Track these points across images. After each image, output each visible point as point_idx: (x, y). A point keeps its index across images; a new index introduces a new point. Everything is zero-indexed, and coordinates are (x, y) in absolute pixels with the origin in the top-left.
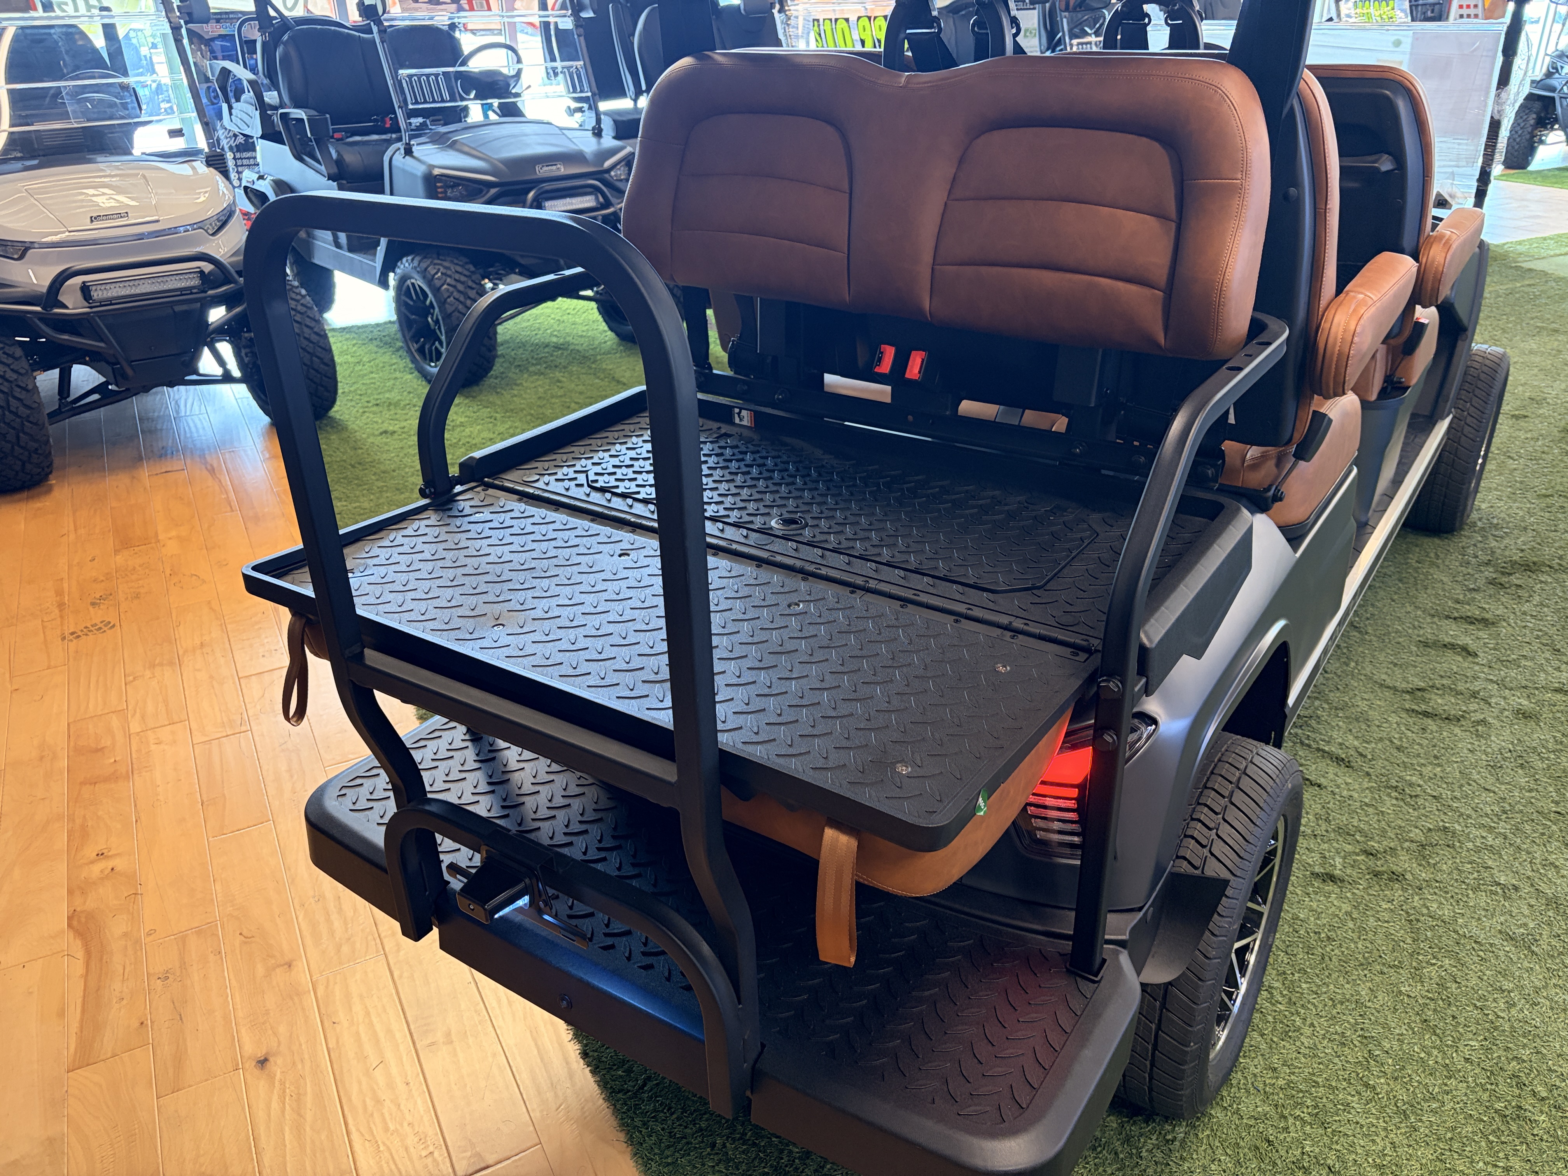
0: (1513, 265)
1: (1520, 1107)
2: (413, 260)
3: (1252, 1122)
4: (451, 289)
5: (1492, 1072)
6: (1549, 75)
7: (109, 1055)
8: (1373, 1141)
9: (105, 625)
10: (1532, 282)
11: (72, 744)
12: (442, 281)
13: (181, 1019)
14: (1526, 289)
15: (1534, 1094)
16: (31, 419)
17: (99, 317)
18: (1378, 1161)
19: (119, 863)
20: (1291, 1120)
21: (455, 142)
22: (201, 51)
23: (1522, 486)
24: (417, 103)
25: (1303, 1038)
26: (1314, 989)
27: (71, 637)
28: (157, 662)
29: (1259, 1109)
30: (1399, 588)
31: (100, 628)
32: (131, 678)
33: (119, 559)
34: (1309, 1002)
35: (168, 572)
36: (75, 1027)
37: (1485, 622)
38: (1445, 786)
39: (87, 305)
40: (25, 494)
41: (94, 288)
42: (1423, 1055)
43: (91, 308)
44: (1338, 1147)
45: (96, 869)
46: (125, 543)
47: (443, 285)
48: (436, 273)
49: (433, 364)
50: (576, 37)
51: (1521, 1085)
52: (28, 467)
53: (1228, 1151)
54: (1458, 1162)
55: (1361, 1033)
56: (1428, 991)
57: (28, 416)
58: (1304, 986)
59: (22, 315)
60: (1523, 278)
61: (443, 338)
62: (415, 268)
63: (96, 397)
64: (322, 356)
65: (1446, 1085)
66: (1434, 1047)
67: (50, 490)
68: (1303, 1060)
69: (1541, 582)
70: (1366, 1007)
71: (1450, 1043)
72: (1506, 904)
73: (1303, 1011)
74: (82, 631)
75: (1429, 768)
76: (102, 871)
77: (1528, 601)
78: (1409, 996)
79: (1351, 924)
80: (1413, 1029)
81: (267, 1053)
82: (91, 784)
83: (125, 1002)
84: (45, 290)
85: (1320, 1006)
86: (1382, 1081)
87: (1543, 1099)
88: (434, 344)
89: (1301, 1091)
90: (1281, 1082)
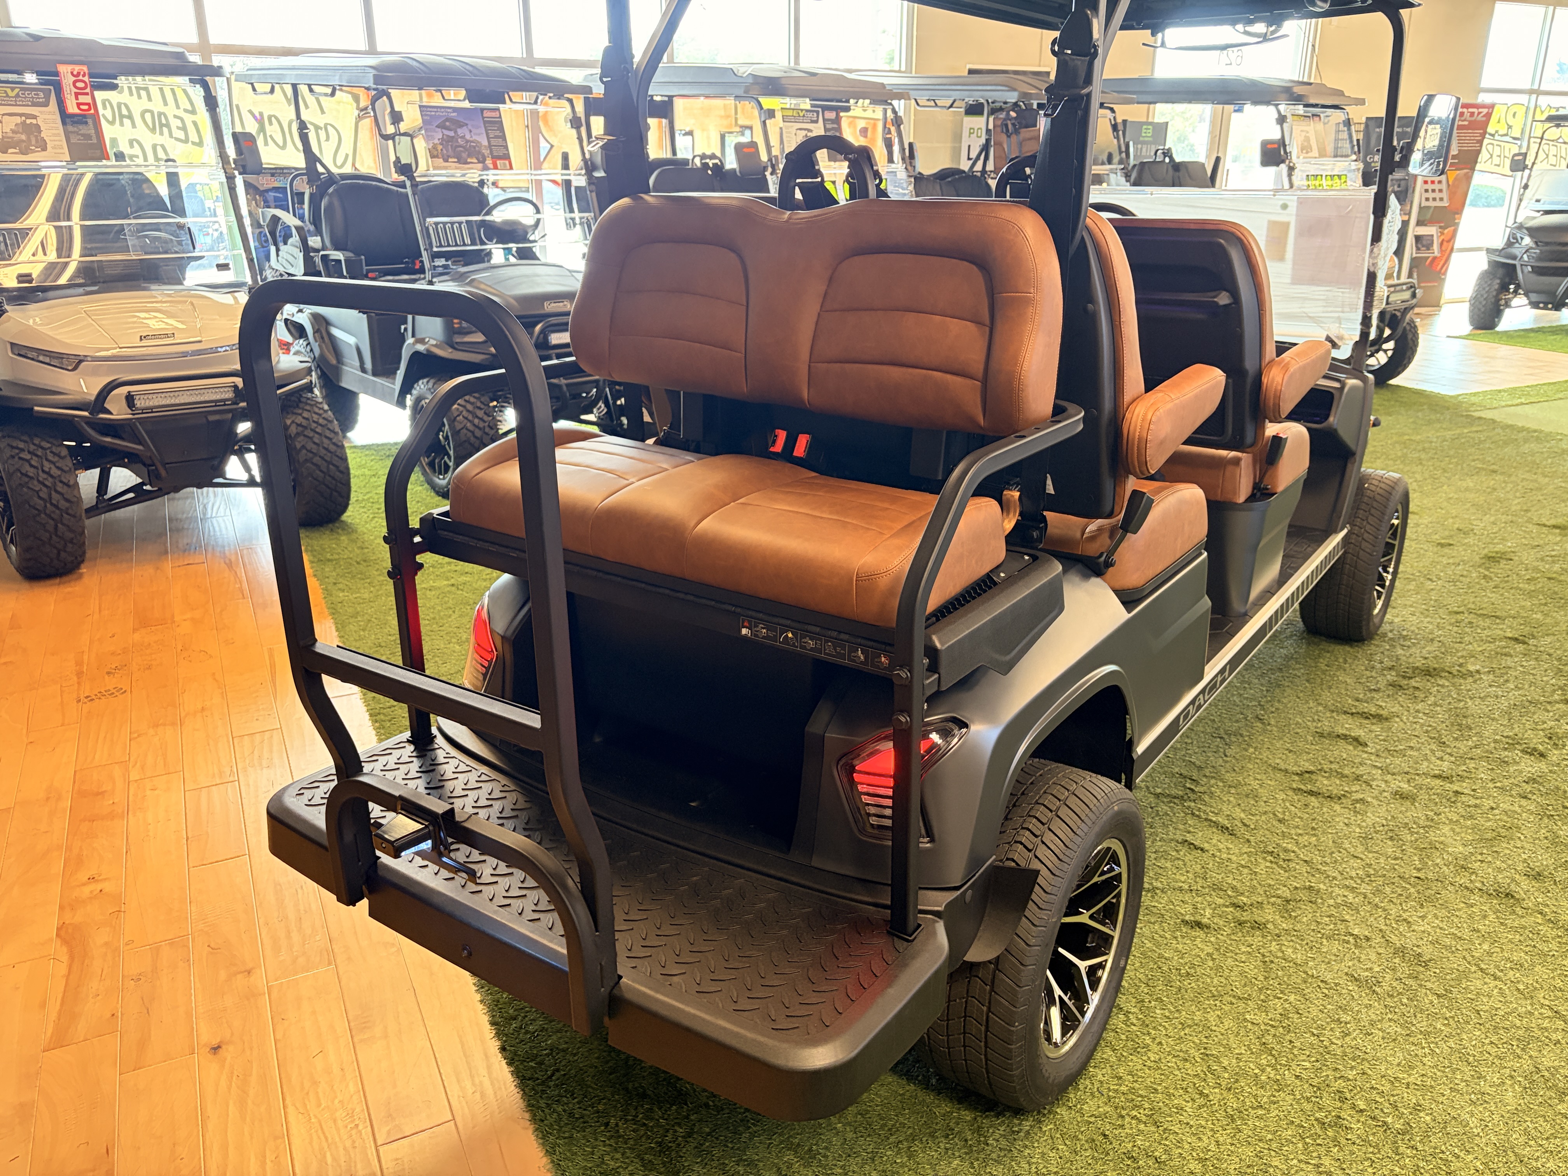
0: (1465, 414)
1: (1339, 1117)
2: (428, 382)
3: (1092, 1120)
4: (461, 408)
5: (1319, 1089)
6: (1509, 244)
7: (81, 1039)
8: (1200, 1139)
9: (117, 691)
10: (1480, 428)
11: (76, 787)
13: (148, 1013)
14: (1475, 435)
15: (1354, 1106)
16: (70, 511)
17: (140, 423)
18: (1202, 1155)
19: (107, 887)
20: (1127, 1119)
21: (473, 280)
22: (256, 200)
23: (1436, 604)
24: (441, 246)
25: (1150, 1054)
26: (1167, 1014)
27: (86, 700)
28: (160, 722)
29: (1101, 1110)
30: (1306, 687)
31: (113, 693)
32: (136, 735)
33: (137, 636)
35: (179, 648)
36: (54, 1016)
37: (1379, 718)
38: (1317, 853)
39: (131, 412)
40: (58, 580)
41: (138, 397)
42: (1257, 1071)
43: (133, 414)
44: (1167, 1143)
45: (87, 890)
46: (143, 622)
49: (441, 477)
50: (588, 192)
51: (1343, 1100)
52: (63, 554)
53: (1067, 1142)
54: (1274, 1159)
55: (1203, 1051)
56: (1271, 1020)
57: (67, 509)
58: (1158, 1011)
59: (70, 418)
60: (1472, 425)
61: (451, 453)
62: (430, 389)
63: (131, 495)
64: (338, 464)
65: (1274, 1096)
66: (1269, 1065)
67: (81, 576)
68: (1147, 1071)
69: (1438, 685)
70: (1211, 1030)
71: (1284, 1062)
72: (1356, 951)
73: (1153, 1032)
74: (96, 695)
75: (1306, 838)
76: (91, 892)
77: (1422, 701)
79: (1210, 963)
80: (1251, 1050)
81: (220, 1042)
82: (90, 821)
83: (100, 997)
84: (93, 398)
85: (1170, 1029)
86: (1217, 1090)
87: (1361, 1111)
88: (443, 458)
89: (1141, 1096)
90: (1123, 1088)
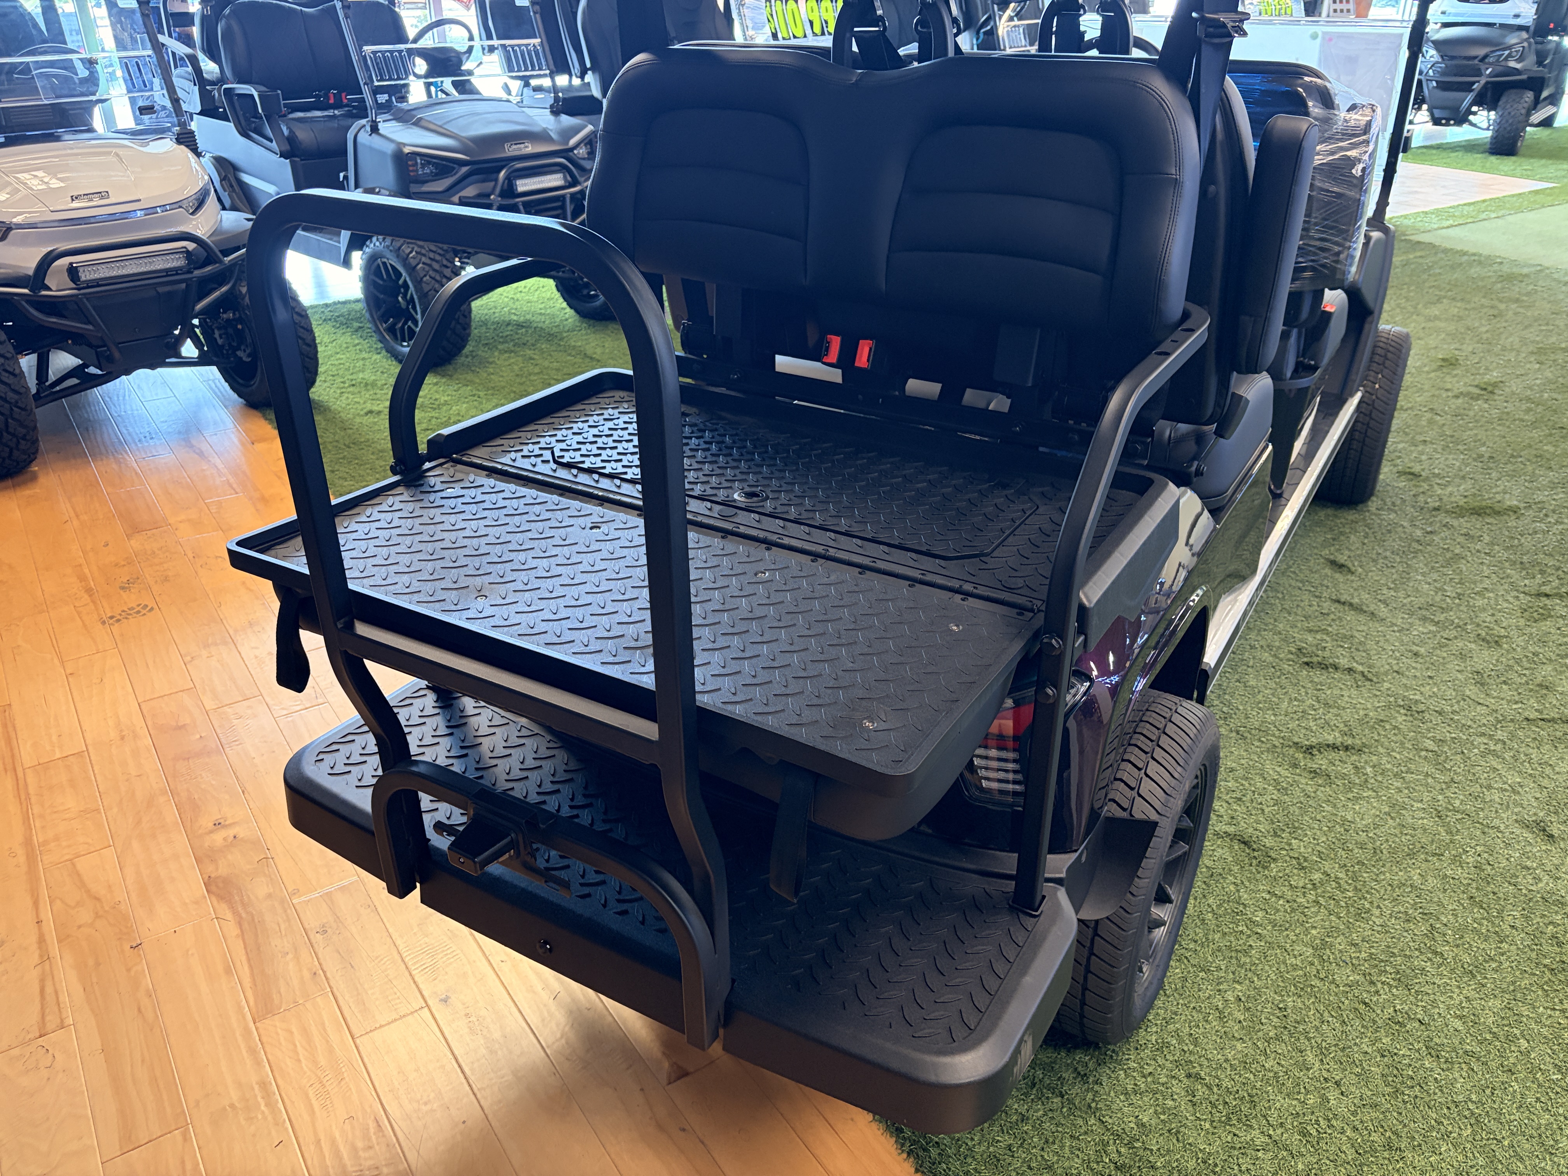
0: (1403, 238)
2: (384, 239)
3: (1348, 989)
4: (427, 268)
7: (291, 1005)
8: (1451, 997)
9: (143, 609)
11: (149, 723)
12: (418, 260)
13: (352, 967)
14: (1420, 260)
16: (20, 404)
17: (87, 299)
19: (239, 831)
20: (1379, 985)
21: (420, 119)
24: (382, 80)
25: (1374, 918)
26: (1374, 877)
27: (111, 621)
28: (210, 641)
29: (1351, 978)
31: (138, 612)
32: (188, 658)
33: (135, 543)
34: (1372, 888)
35: (190, 555)
36: (248, 982)
38: (1444, 702)
39: (74, 286)
40: (9, 482)
41: (81, 269)
42: (1475, 925)
43: (79, 289)
44: (1423, 1004)
45: (218, 838)
46: (135, 527)
47: (418, 264)
48: (411, 252)
49: (405, 344)
50: (532, 14)
52: (16, 453)
53: (1333, 1013)
55: (1420, 910)
56: (1468, 873)
57: (17, 402)
58: (1365, 875)
59: (8, 297)
61: (419, 317)
62: (388, 247)
63: (74, 381)
64: (305, 337)
65: (1500, 948)
66: (1483, 919)
67: (34, 478)
68: (1378, 936)
71: (1495, 914)
73: (1368, 896)
74: (120, 615)
76: (225, 839)
78: (1453, 878)
80: (1462, 905)
82: (184, 759)
83: (290, 956)
84: (31, 272)
85: (1382, 892)
86: (1447, 948)
88: (406, 323)
89: (1382, 961)
90: (1363, 955)
